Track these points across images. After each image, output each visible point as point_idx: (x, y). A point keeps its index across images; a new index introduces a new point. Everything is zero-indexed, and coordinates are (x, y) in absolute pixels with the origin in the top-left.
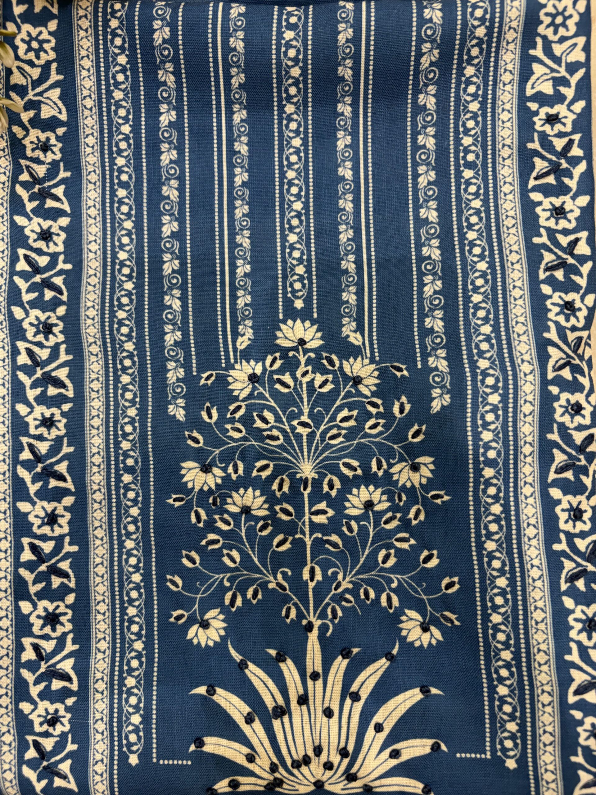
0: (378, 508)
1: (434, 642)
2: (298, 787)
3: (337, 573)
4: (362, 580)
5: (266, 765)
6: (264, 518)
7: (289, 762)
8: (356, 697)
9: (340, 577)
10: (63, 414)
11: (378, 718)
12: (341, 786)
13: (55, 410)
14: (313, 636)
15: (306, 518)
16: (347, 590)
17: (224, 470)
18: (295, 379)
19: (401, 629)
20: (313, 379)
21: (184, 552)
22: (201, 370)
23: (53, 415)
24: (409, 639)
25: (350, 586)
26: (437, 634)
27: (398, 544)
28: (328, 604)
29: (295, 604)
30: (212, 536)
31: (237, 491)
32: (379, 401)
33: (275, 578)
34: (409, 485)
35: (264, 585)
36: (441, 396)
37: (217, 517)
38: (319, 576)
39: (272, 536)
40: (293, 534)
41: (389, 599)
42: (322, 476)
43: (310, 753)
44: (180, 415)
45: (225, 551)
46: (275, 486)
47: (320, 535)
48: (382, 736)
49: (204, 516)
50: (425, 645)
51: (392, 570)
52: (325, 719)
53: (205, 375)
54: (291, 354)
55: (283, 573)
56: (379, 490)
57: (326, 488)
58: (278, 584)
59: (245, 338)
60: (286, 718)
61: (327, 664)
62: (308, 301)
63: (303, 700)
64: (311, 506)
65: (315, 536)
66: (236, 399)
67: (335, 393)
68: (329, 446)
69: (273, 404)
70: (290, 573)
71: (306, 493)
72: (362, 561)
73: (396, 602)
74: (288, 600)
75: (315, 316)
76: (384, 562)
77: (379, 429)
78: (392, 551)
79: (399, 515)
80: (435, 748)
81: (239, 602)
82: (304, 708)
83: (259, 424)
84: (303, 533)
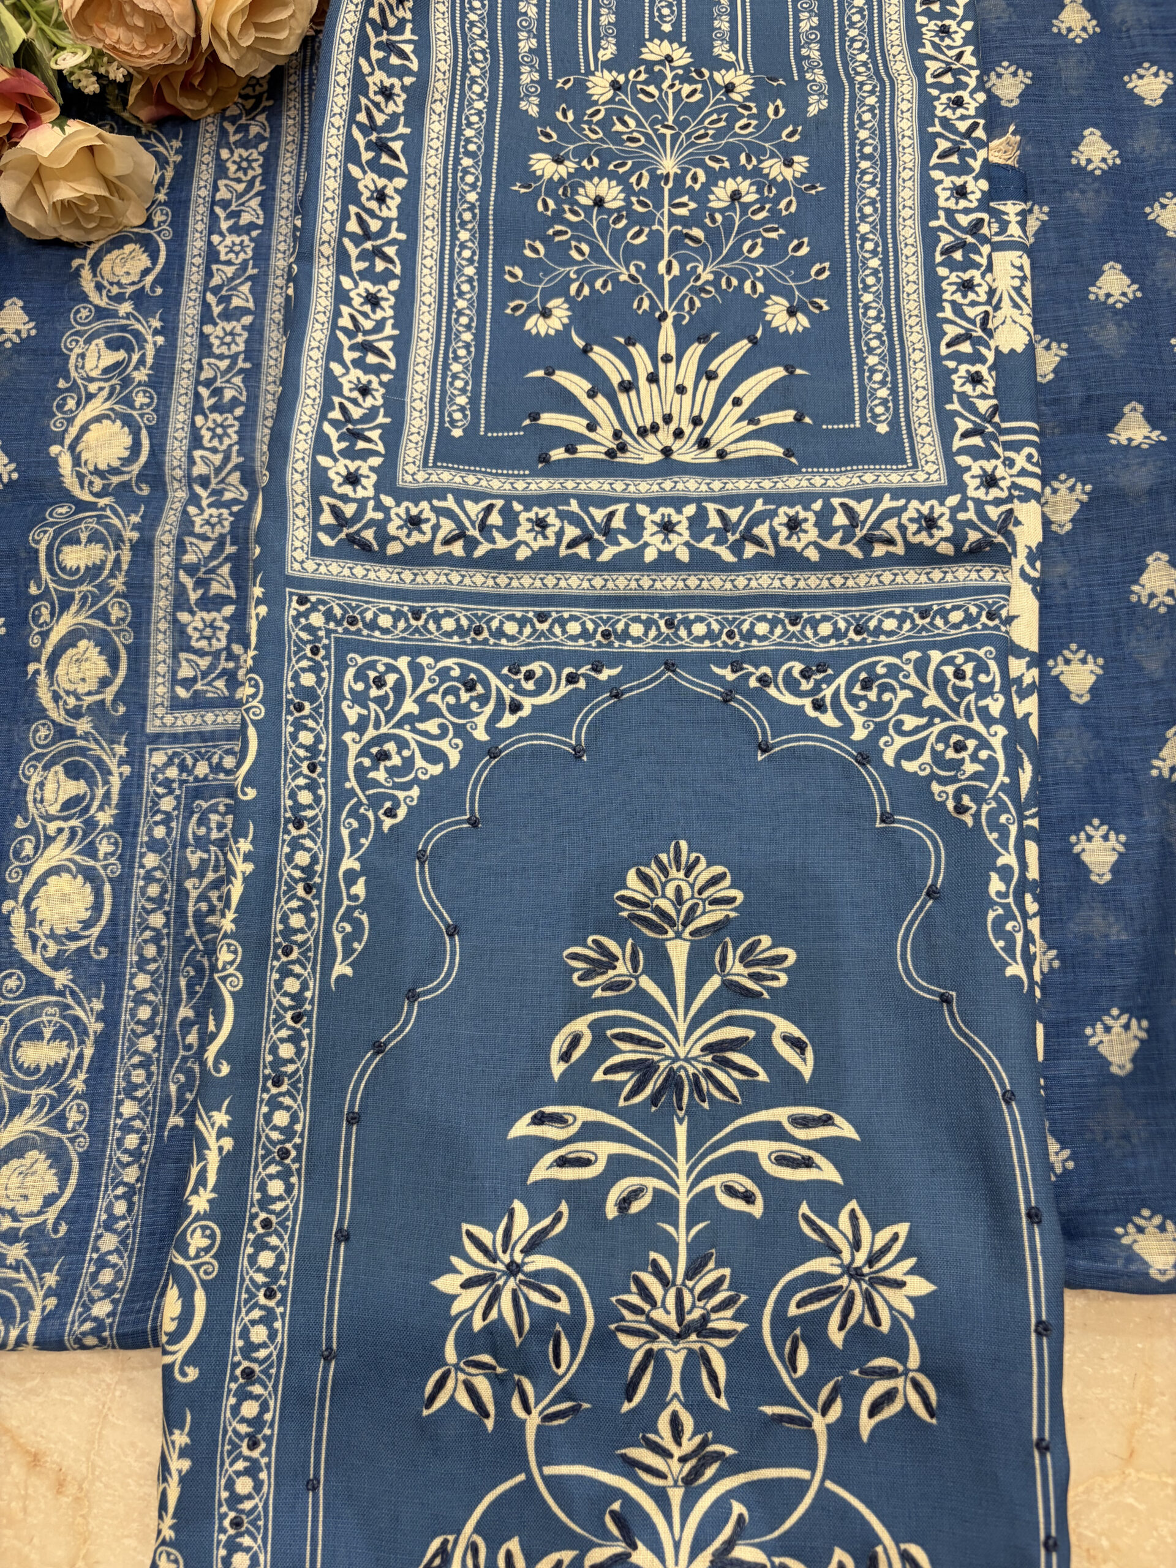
0: (745, 199)
1: (800, 329)
2: (642, 455)
3: (696, 267)
4: (725, 269)
5: (609, 433)
6: (618, 210)
7: (634, 430)
8: (711, 376)
9: (700, 270)
10: (404, 88)
11: (737, 393)
12: (692, 455)
13: (395, 81)
14: (667, 326)
15: (666, 210)
16: (707, 282)
17: (579, 163)
18: (661, 90)
19: (766, 314)
20: (680, 90)
21: (527, 242)
22: (556, 76)
23: (393, 86)
24: (774, 324)
25: (711, 277)
26: (804, 321)
27: (766, 235)
28: (685, 296)
29: (649, 296)
30: (558, 227)
31: (591, 180)
32: (752, 105)
33: (628, 269)
34: (780, 179)
35: (615, 277)
36: (818, 101)
37: (566, 207)
38: (676, 270)
39: (626, 229)
40: (650, 226)
41: (754, 286)
42: (685, 171)
43: (659, 420)
44: (534, 111)
45: (573, 243)
46: (633, 180)
47: (679, 228)
48: (739, 411)
49: (552, 204)
50: (791, 331)
51: (759, 260)
52: (677, 396)
53: (561, 81)
54: (657, 68)
55: (636, 266)
56: (748, 182)
57: (689, 182)
58: (630, 276)
59: (609, 52)
60: (633, 394)
61: (681, 350)
62: (677, 25)
63: (653, 378)
64: (671, 199)
65: (674, 228)
66: (596, 103)
67: (704, 102)
68: (693, 144)
69: (635, 111)
70: (644, 267)
71: (666, 189)
72: (725, 252)
73: (760, 288)
74: (639, 290)
75: (684, 39)
76: (750, 251)
77: (750, 129)
78: (759, 241)
79: (768, 206)
80: (798, 419)
81: (586, 291)
82: (654, 387)
83: (618, 127)
84: (661, 224)
